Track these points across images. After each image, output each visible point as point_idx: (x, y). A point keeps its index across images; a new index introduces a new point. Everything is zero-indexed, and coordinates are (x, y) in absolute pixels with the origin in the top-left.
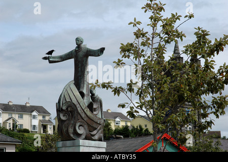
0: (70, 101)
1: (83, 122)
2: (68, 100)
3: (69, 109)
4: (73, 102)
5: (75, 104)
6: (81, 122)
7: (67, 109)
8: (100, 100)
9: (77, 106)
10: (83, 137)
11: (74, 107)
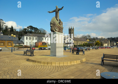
0: (54, 21)
1: (57, 27)
9: (56, 23)
10: (57, 31)
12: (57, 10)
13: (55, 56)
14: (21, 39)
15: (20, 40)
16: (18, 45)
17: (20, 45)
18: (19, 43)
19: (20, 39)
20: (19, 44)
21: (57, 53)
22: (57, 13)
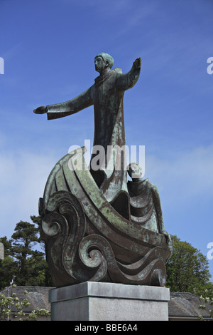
0: (65, 189)
1: (100, 241)
2: (60, 188)
3: (62, 210)
4: (74, 192)
5: (78, 196)
6: (94, 239)
7: (58, 209)
9: (83, 202)
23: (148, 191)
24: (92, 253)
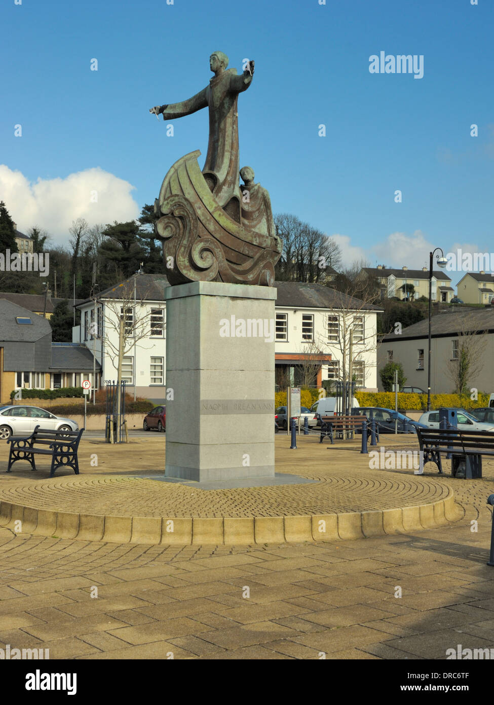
0: (179, 193)
1: (213, 243)
2: (175, 192)
3: (176, 212)
4: (187, 196)
5: (192, 200)
6: (206, 241)
7: (172, 212)
8: (263, 194)
9: (196, 206)
10: (213, 274)
11: (188, 207)
12: (219, 92)
13: (193, 474)
14: (75, 330)
15: (69, 338)
16: (45, 383)
17: (64, 383)
18: (57, 367)
19: (70, 324)
20: (57, 377)
21: (203, 451)
22: (223, 116)
23: (260, 195)
24: (205, 254)
